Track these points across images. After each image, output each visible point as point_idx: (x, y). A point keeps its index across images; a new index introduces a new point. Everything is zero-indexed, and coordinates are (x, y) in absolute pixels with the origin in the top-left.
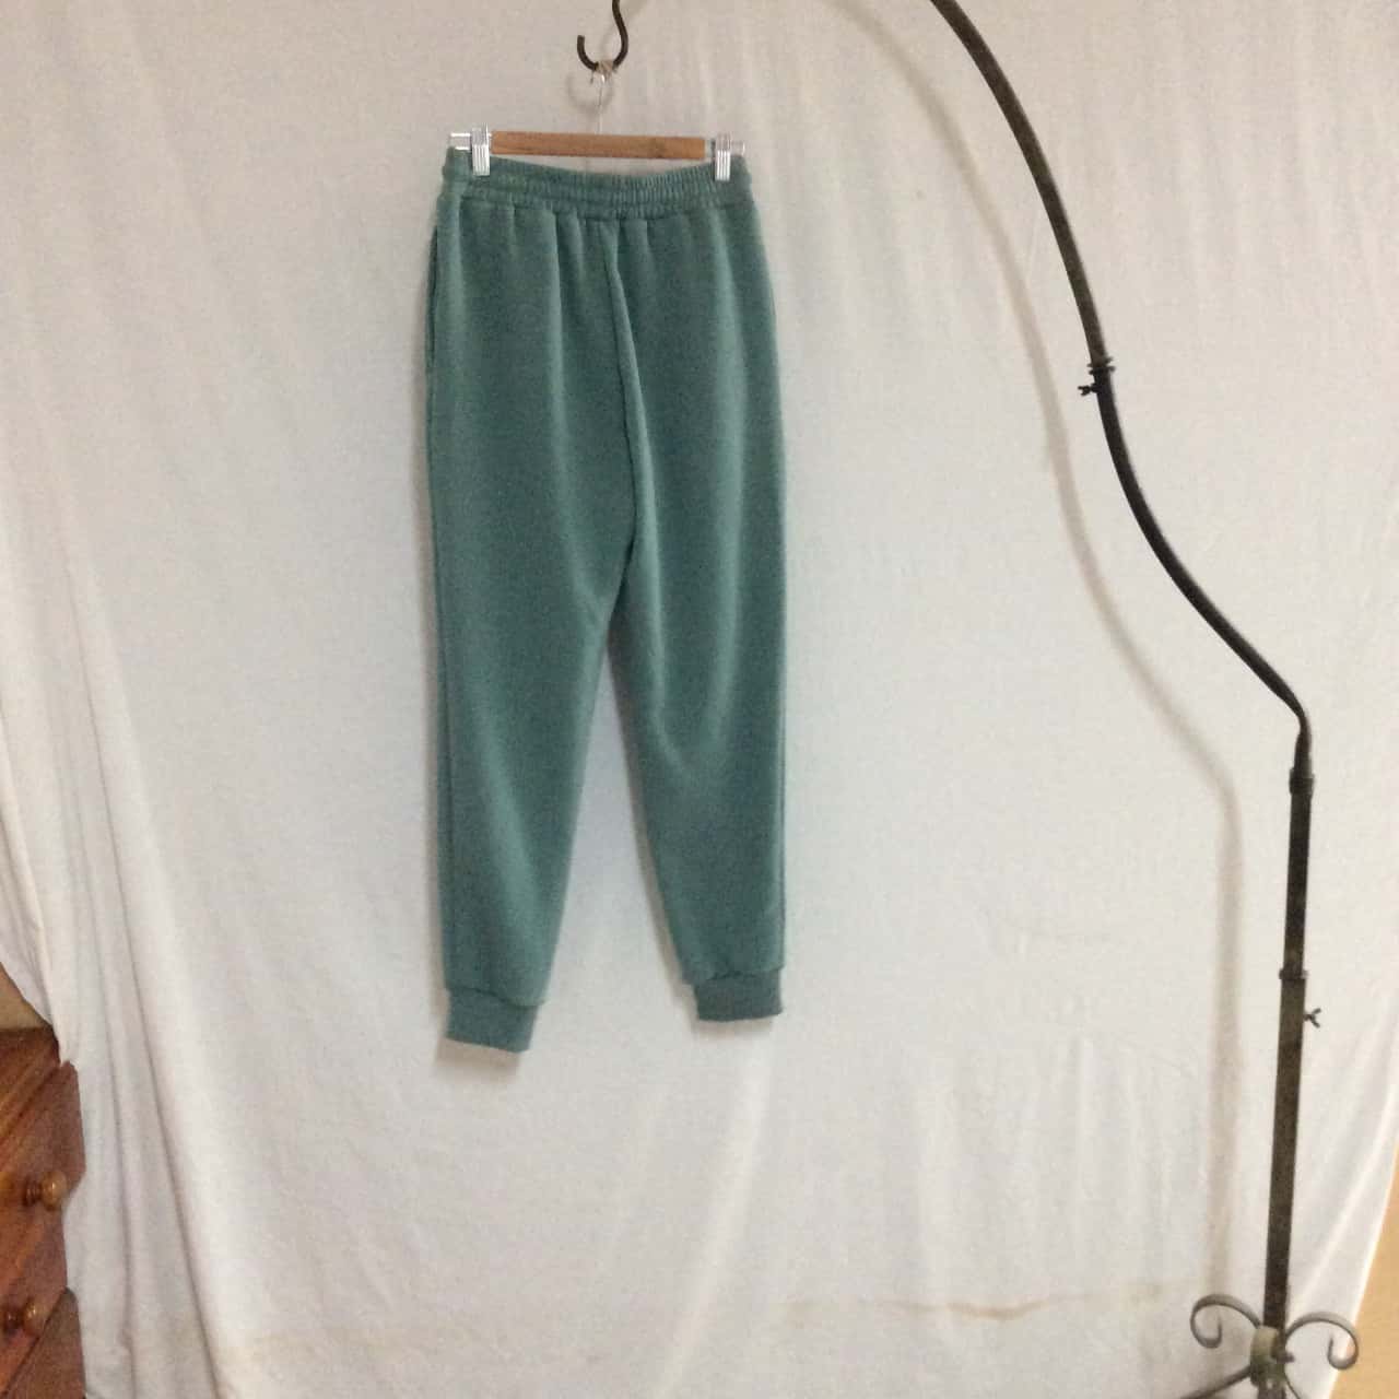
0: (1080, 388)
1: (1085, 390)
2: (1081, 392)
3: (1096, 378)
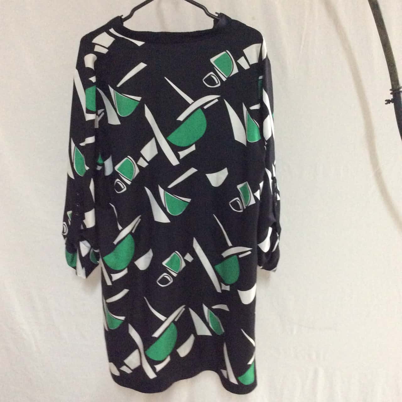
0: (386, 101)
1: (388, 102)
2: (386, 102)
3: (394, 96)
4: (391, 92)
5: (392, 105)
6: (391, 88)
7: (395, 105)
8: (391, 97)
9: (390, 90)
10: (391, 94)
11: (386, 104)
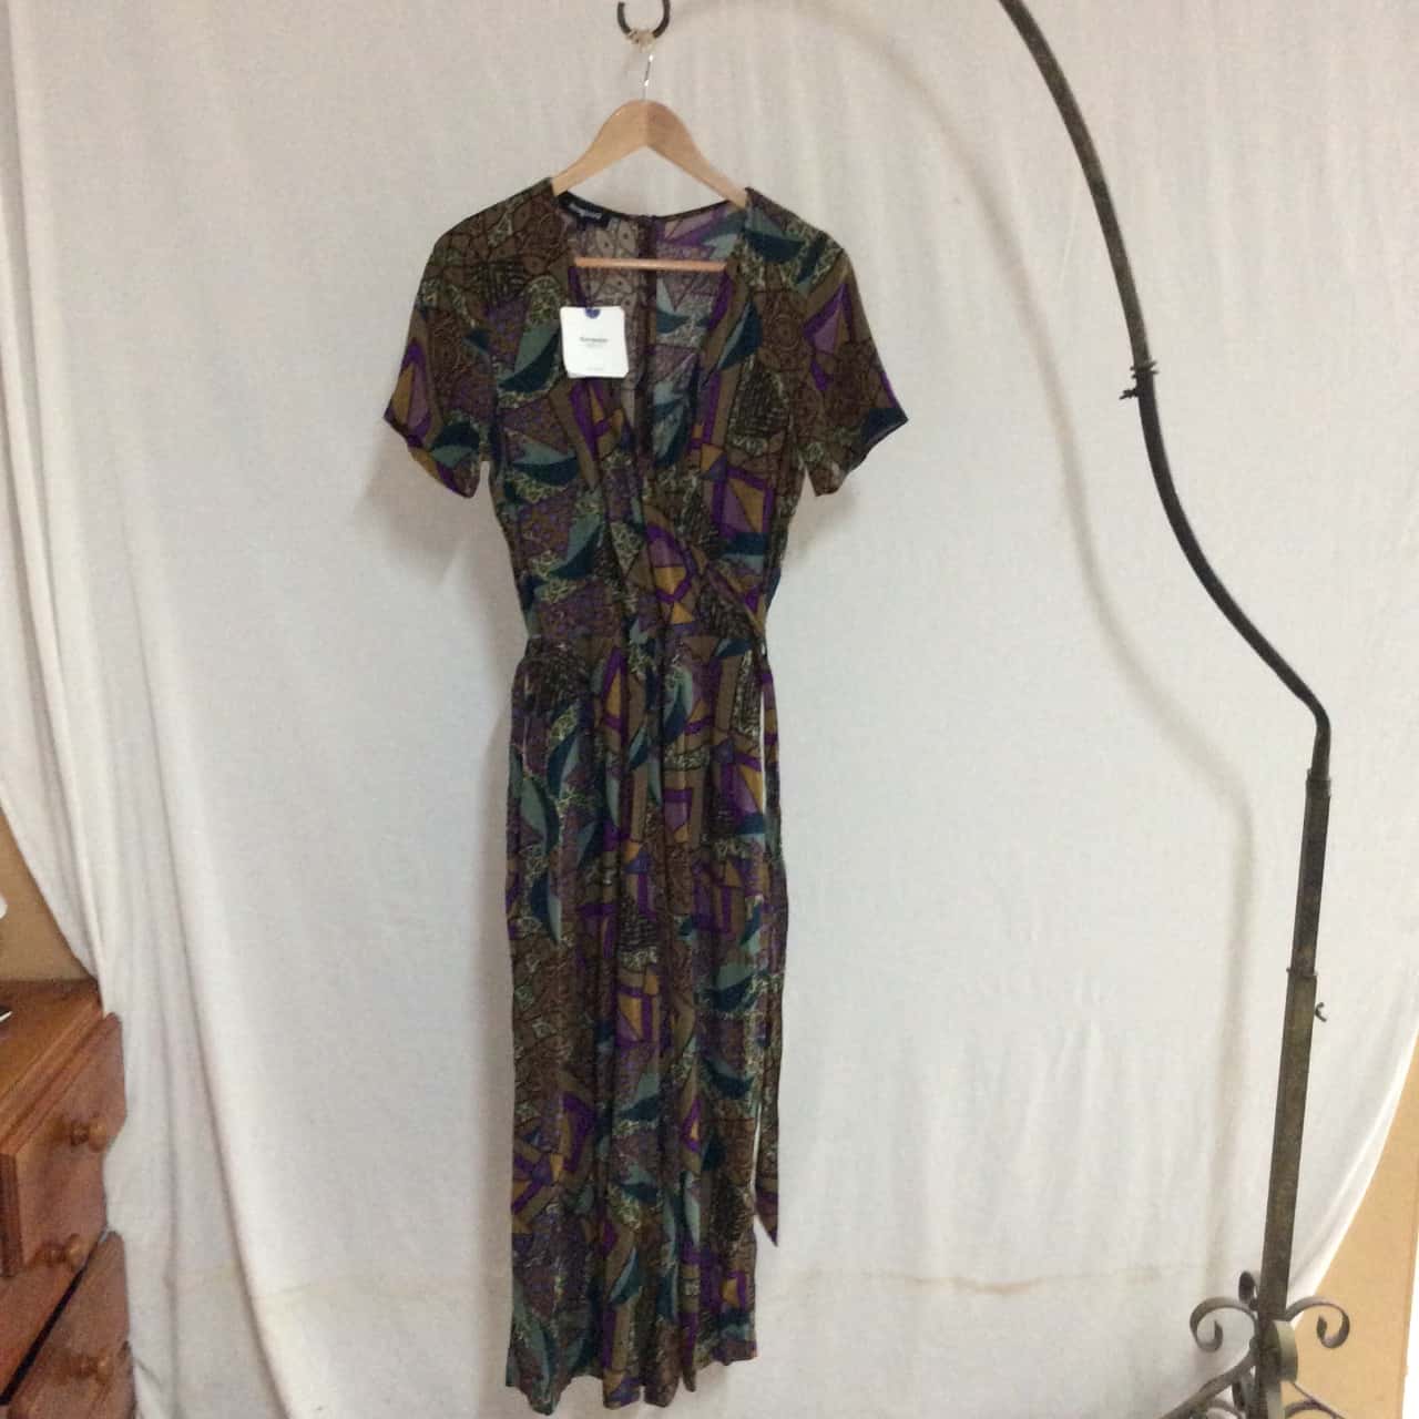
0: (1122, 391)
1: (1128, 394)
2: (1122, 394)
3: (1138, 381)
4: (1133, 373)
5: (1135, 401)
6: (1132, 364)
7: (1140, 401)
8: (1132, 384)
9: (1132, 369)
10: (1134, 376)
11: (1122, 398)
